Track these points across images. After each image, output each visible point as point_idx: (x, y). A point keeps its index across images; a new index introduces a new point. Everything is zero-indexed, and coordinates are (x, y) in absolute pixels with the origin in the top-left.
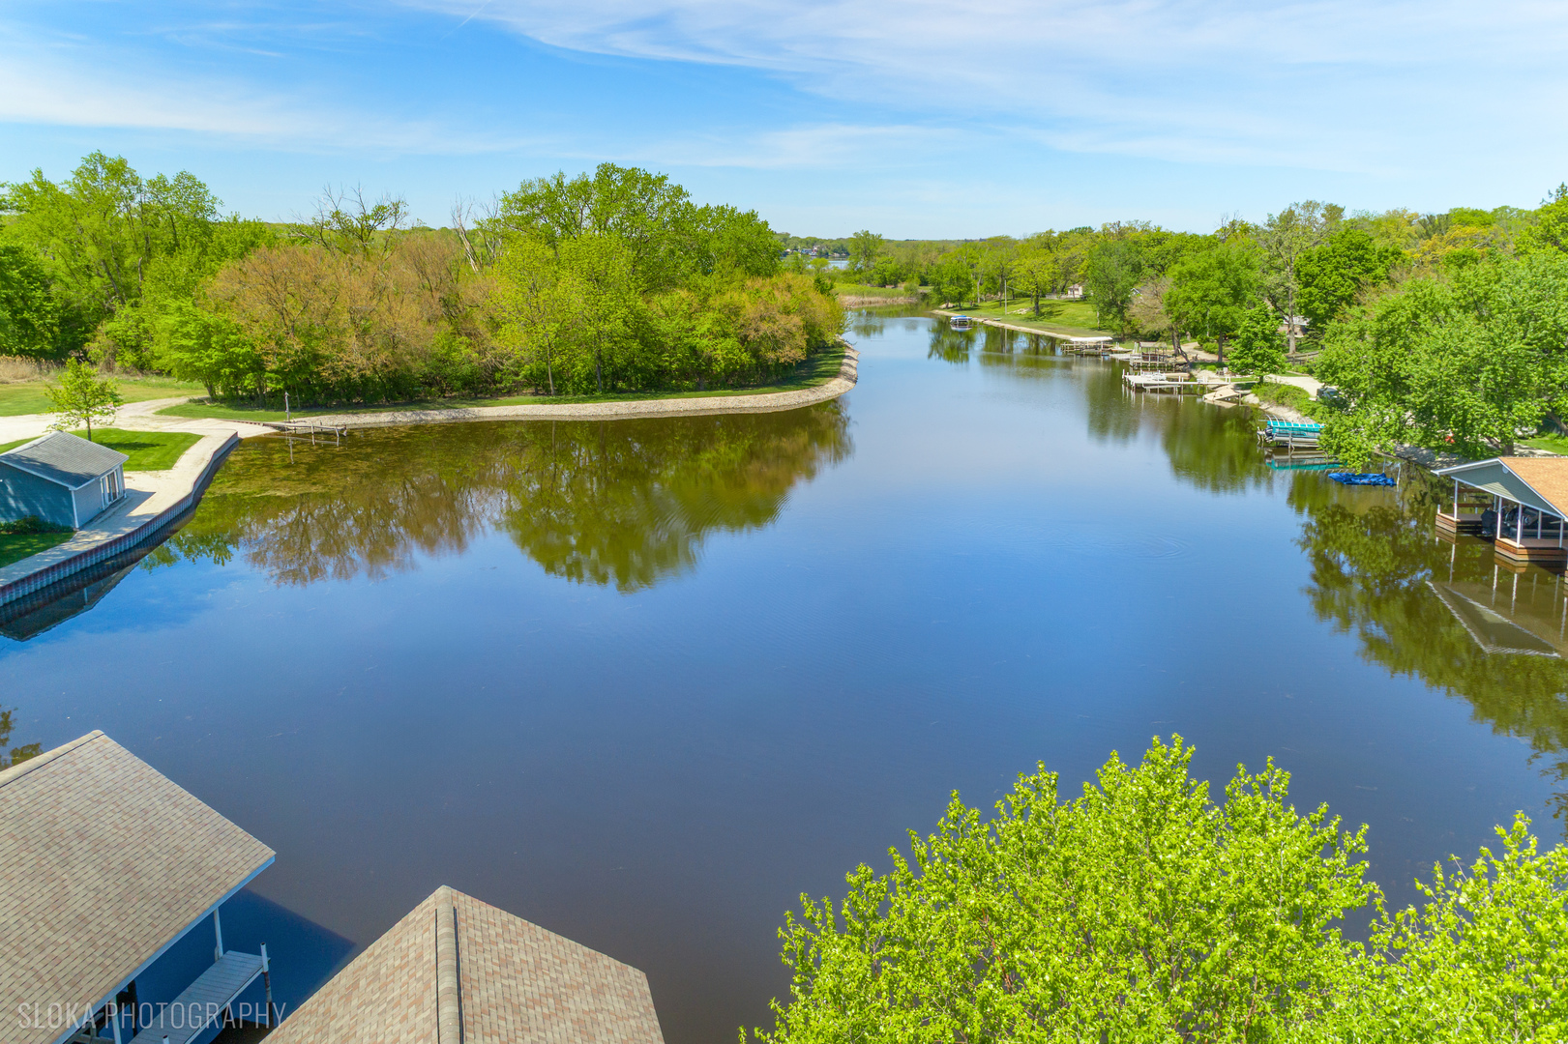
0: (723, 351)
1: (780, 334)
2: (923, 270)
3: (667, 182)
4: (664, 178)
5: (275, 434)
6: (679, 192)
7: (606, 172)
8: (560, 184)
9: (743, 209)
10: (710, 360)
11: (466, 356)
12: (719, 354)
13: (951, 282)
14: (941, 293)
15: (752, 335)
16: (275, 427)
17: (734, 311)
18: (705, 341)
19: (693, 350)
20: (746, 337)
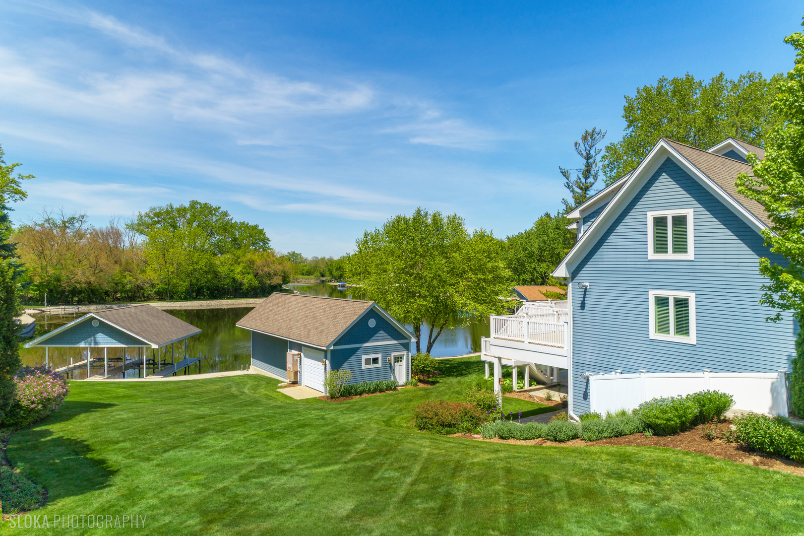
0: (247, 280)
1: (272, 272)
2: (322, 270)
3: (221, 210)
4: (219, 208)
5: (39, 313)
6: (225, 214)
7: (194, 204)
8: (172, 208)
9: (252, 223)
10: (241, 284)
11: (129, 281)
12: (245, 281)
13: (337, 269)
14: (333, 275)
15: (260, 272)
16: (39, 310)
17: (252, 262)
18: (239, 276)
19: (234, 279)
20: (258, 273)
